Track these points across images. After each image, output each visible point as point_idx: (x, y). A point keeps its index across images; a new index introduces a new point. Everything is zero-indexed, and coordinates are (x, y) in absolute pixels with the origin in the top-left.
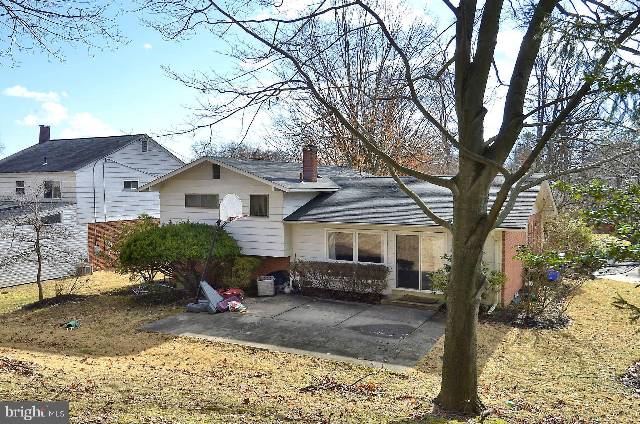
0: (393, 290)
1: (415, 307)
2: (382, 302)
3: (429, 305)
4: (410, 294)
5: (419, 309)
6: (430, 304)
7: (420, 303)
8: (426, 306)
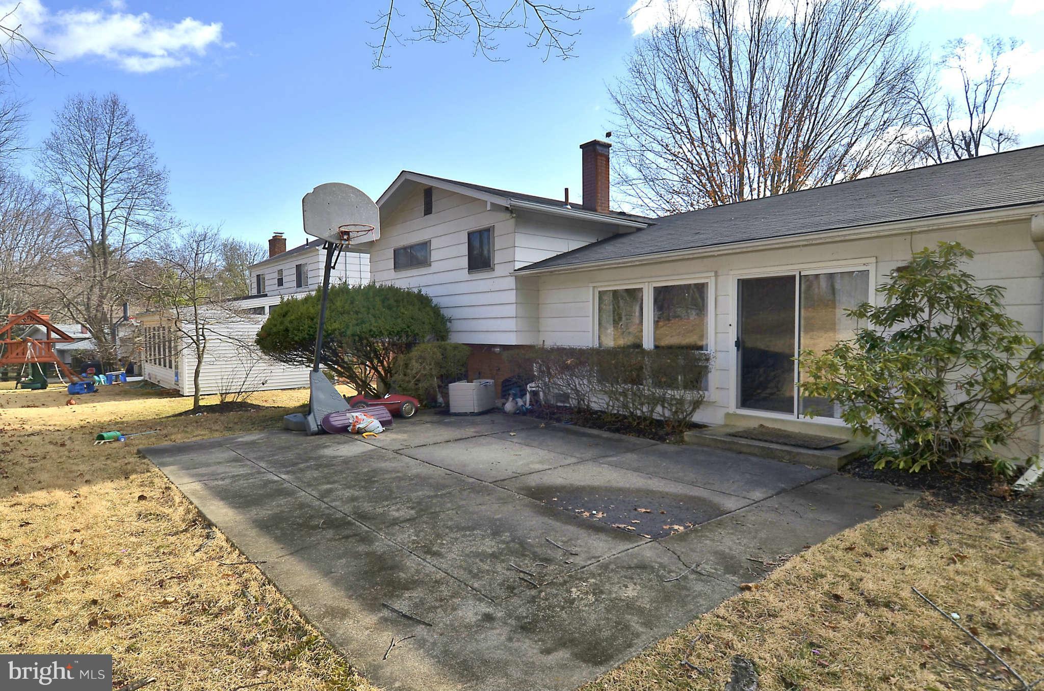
0: (728, 415)
1: (769, 454)
2: (686, 438)
3: (811, 452)
4: (769, 425)
5: (780, 459)
6: (816, 449)
7: (786, 444)
8: (798, 454)
